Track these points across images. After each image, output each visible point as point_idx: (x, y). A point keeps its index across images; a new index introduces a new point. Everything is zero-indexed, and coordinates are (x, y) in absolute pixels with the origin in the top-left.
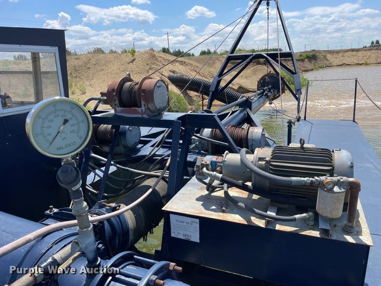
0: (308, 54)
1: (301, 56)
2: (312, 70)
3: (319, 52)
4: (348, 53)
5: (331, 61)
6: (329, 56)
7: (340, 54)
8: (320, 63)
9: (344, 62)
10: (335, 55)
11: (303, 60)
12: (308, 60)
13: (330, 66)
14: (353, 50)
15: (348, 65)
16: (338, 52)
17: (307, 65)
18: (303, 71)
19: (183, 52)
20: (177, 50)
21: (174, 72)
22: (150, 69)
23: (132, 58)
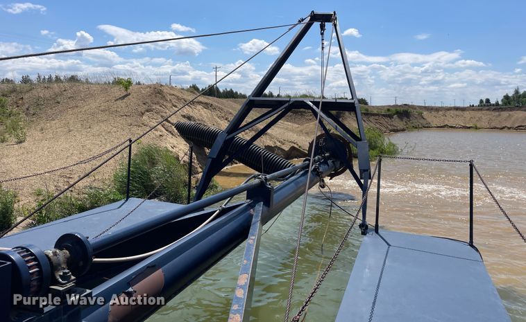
0: (398, 109)
1: (388, 110)
2: (403, 130)
3: (413, 107)
4: (451, 112)
5: (429, 120)
6: (425, 113)
7: (440, 113)
8: (415, 122)
9: (446, 123)
10: (434, 113)
11: (390, 117)
12: (399, 117)
13: (427, 127)
14: (457, 109)
15: (452, 127)
16: (437, 109)
17: (398, 123)
18: (391, 131)
19: (236, 93)
20: (228, 90)
21: (189, 118)
22: (147, 111)
23: (125, 93)
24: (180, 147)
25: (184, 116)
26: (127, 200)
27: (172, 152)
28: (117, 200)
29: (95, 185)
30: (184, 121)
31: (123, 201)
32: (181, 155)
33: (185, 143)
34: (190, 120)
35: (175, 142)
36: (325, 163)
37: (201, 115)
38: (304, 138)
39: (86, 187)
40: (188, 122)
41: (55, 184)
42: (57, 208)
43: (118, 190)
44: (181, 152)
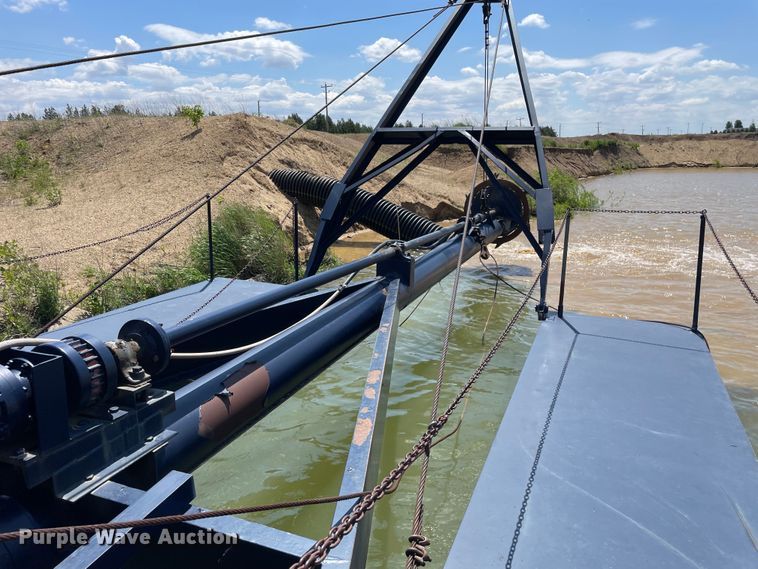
0: (602, 141)
1: (587, 143)
2: (607, 173)
3: (624, 137)
4: (682, 142)
5: (647, 156)
6: (642, 147)
7: (665, 144)
8: (626, 160)
9: (673, 159)
10: (655, 145)
11: (589, 153)
12: (601, 153)
13: (644, 167)
14: (690, 137)
15: (681, 166)
16: (661, 140)
17: (599, 162)
18: (589, 174)
19: (358, 125)
20: (346, 120)
21: (290, 164)
22: (229, 155)
23: (194, 129)
24: (280, 206)
25: (282, 162)
26: (211, 281)
27: (268, 214)
28: (198, 282)
29: (165, 261)
30: (283, 168)
31: (206, 282)
32: (281, 218)
33: (286, 200)
34: (292, 167)
35: (272, 200)
36: (490, 223)
37: (307, 159)
38: (458, 189)
39: (153, 265)
40: (288, 170)
41: (111, 261)
42: (117, 294)
43: (198, 268)
44: (281, 213)
